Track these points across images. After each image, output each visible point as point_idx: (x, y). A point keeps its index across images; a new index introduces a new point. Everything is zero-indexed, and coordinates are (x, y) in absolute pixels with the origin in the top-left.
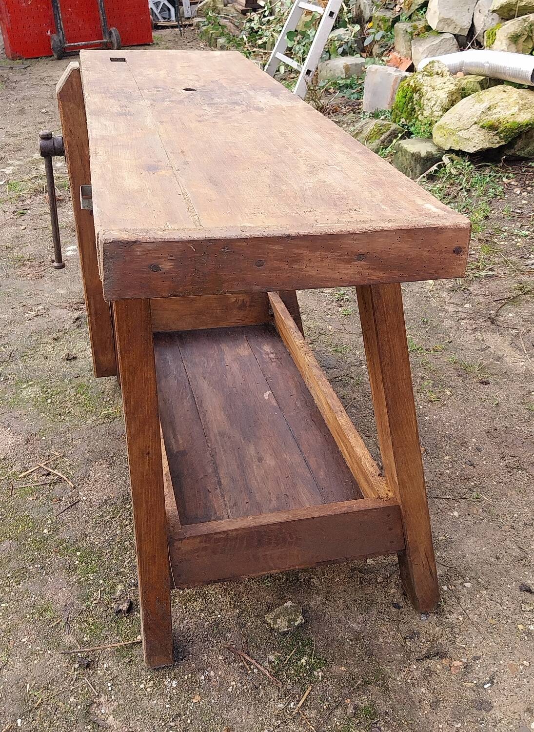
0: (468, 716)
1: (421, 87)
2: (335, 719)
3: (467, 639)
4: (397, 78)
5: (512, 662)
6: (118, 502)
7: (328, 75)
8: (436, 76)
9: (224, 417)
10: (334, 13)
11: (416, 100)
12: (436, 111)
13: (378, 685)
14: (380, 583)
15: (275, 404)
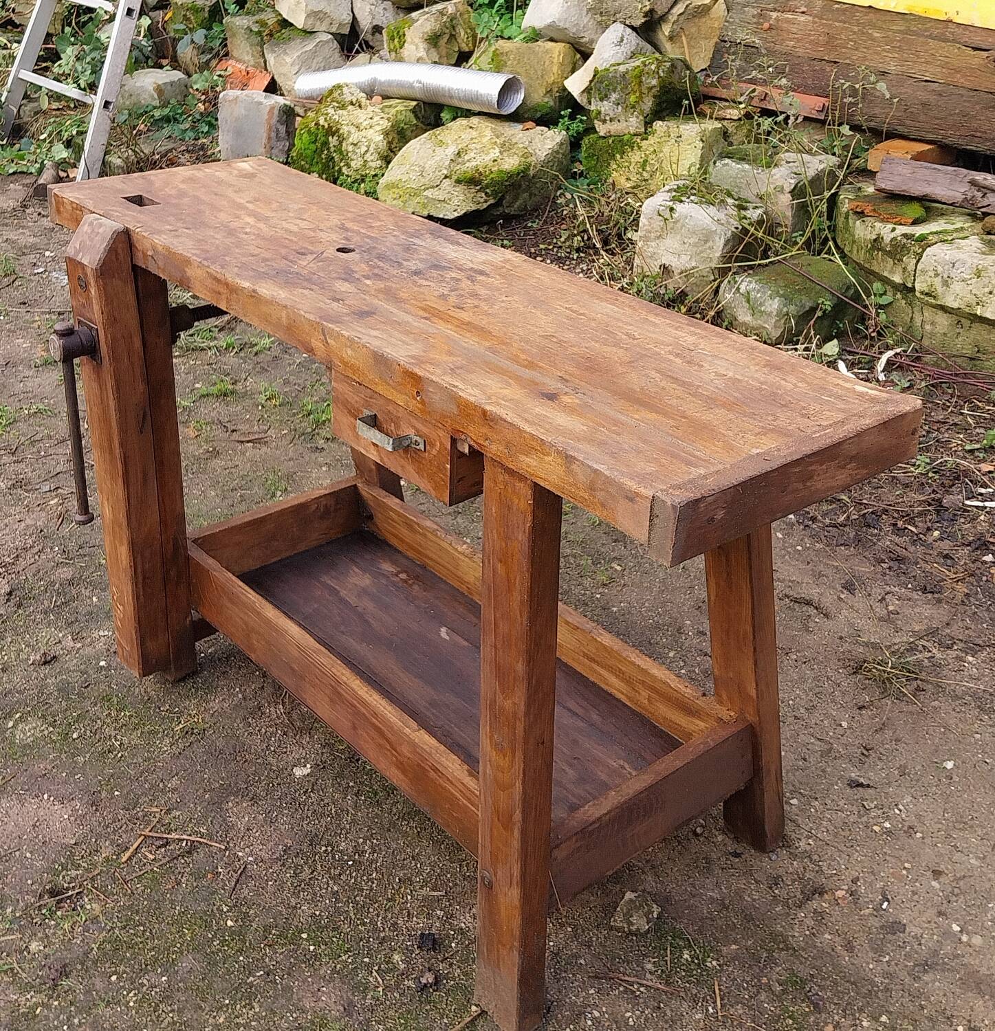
0: (888, 945)
1: (338, 127)
2: (766, 1005)
3: (832, 863)
4: (272, 108)
5: (891, 870)
6: (305, 848)
7: (128, 103)
8: (350, 107)
9: (416, 680)
10: (134, 10)
11: (334, 146)
12: (372, 161)
13: (782, 949)
14: (701, 834)
15: (466, 644)
